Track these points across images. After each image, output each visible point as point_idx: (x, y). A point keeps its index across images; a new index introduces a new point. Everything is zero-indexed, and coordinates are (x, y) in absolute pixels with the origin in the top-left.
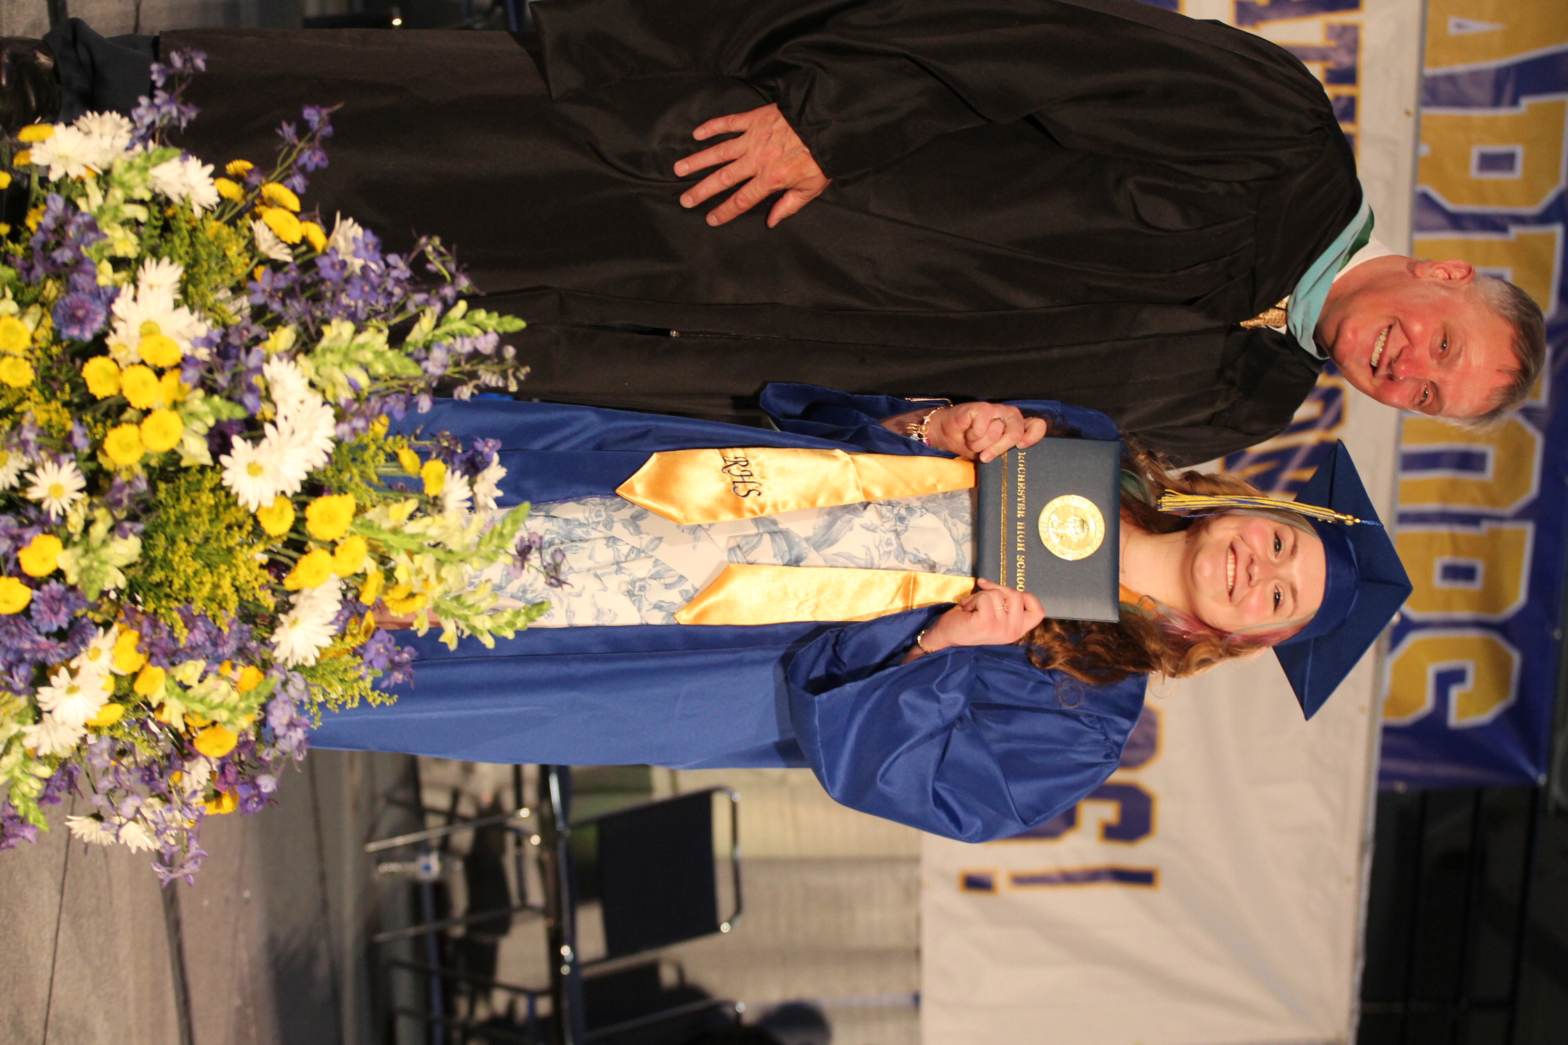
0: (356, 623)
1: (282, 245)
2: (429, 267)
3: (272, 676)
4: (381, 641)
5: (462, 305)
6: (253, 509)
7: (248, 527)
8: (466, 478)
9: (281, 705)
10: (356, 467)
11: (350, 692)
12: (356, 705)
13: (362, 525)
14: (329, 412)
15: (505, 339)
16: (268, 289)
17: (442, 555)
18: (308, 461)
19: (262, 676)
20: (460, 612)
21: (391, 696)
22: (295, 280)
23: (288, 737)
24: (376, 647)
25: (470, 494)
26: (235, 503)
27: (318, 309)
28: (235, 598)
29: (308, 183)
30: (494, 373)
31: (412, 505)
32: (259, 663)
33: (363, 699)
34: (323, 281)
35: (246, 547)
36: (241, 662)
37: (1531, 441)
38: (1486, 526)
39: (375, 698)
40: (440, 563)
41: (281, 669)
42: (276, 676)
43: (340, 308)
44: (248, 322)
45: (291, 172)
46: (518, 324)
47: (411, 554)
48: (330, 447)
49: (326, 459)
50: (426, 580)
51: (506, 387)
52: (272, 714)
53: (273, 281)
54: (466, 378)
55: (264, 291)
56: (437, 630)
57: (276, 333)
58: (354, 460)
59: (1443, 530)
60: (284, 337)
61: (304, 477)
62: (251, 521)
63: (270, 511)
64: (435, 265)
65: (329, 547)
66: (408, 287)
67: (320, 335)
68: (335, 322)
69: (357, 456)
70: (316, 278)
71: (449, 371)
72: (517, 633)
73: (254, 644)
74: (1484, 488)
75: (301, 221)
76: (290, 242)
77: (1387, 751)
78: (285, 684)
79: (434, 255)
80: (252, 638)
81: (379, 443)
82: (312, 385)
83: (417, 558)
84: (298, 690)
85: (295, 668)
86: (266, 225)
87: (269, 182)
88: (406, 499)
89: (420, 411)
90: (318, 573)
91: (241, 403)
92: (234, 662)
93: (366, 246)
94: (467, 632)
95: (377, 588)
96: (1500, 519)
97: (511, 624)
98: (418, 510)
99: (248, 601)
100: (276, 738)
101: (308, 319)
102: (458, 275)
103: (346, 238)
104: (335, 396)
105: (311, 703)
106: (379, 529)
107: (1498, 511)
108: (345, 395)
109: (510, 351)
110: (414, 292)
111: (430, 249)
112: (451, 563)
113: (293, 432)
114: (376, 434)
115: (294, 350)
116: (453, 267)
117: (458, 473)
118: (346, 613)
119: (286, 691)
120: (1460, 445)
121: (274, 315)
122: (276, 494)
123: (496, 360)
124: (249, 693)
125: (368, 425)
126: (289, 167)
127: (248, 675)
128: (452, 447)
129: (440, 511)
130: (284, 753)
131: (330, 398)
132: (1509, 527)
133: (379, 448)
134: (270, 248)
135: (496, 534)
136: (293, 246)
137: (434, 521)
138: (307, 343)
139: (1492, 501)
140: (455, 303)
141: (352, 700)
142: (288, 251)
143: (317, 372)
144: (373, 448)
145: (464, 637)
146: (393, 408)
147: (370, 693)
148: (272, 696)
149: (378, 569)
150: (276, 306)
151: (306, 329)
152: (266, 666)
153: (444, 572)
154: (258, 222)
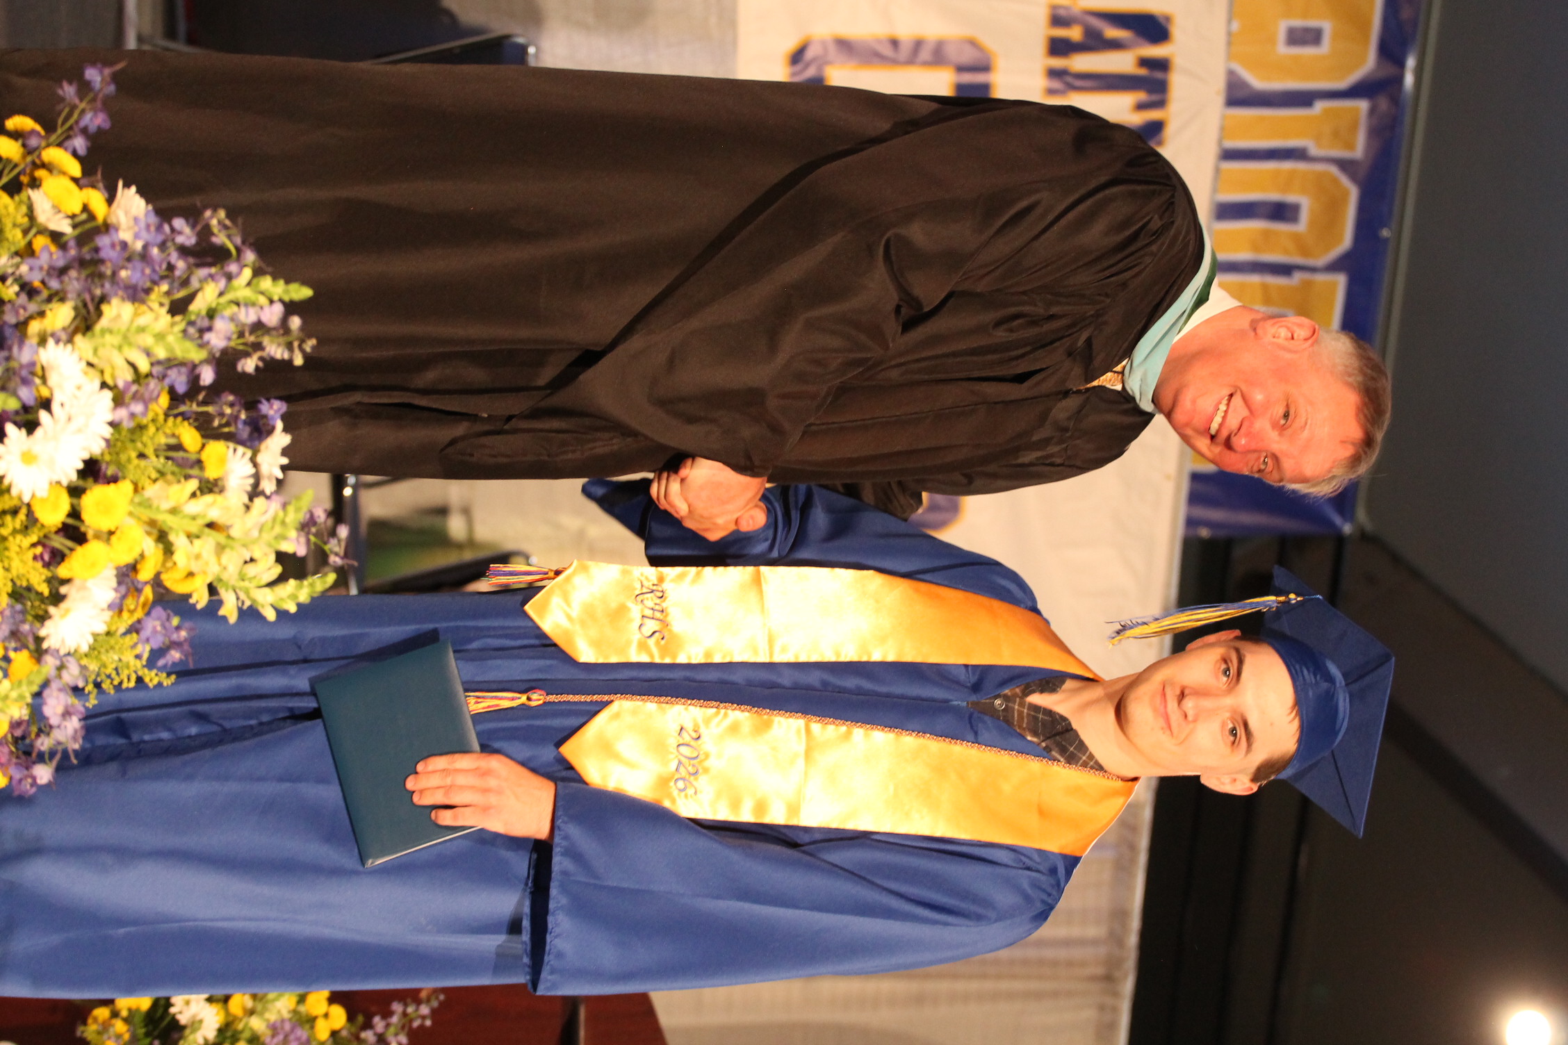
0: (133, 596)
1: (61, 215)
2: (214, 240)
3: (46, 663)
4: (158, 619)
5: (247, 273)
6: (26, 499)
7: (22, 516)
8: (249, 453)
9: (55, 693)
10: (135, 449)
11: (126, 672)
12: (132, 684)
13: (140, 504)
14: (108, 395)
15: (291, 308)
16: (46, 267)
17: (220, 538)
18: (85, 449)
19: (34, 661)
20: (242, 584)
21: (169, 675)
22: (74, 259)
23: (62, 727)
24: (153, 625)
25: (253, 471)
26: (8, 490)
27: (96, 287)
28: (10, 584)
29: (89, 144)
30: (279, 345)
31: (193, 485)
32: (32, 646)
33: (140, 680)
34: (102, 261)
35: (19, 537)
36: (13, 645)
37: (1346, 194)
38: (1298, 277)
39: (152, 678)
40: (220, 549)
41: (55, 654)
42: (50, 662)
43: (120, 288)
44: (23, 298)
45: (71, 133)
46: (305, 293)
47: (191, 537)
48: (108, 432)
49: (103, 444)
50: (207, 563)
51: (290, 362)
52: (46, 704)
53: (51, 254)
54: (250, 350)
55: (41, 268)
56: (215, 603)
57: (54, 311)
58: (133, 441)
59: (1255, 279)
60: (61, 315)
61: (81, 466)
62: (24, 511)
63: (43, 500)
64: (220, 238)
65: (105, 536)
66: (191, 260)
67: (100, 314)
68: (115, 301)
69: (135, 437)
70: (95, 256)
71: (232, 344)
72: (299, 605)
73: (26, 627)
74: (1297, 238)
75: (81, 187)
76: (70, 214)
77: (1195, 498)
78: (61, 668)
79: (220, 227)
80: (23, 622)
81: (159, 425)
82: (90, 364)
83: (197, 542)
84: (71, 675)
85: (69, 654)
86: (45, 194)
87: (48, 146)
88: (187, 477)
89: (202, 383)
90: (93, 565)
91: (15, 394)
92: (7, 644)
93: (148, 226)
94: (248, 603)
95: (155, 566)
96: (1313, 270)
97: (293, 597)
98: (200, 489)
99: (21, 586)
100: (51, 727)
101: (87, 297)
102: (244, 248)
103: (126, 213)
104: (113, 377)
105: (87, 682)
106: (158, 509)
107: (1310, 262)
108: (124, 376)
109: (295, 322)
110: (199, 266)
111: (214, 222)
112: (232, 548)
113: (69, 419)
114: (157, 415)
115: (72, 327)
116: (238, 240)
117: (241, 449)
118: (123, 589)
119: (60, 677)
120: (1274, 196)
121: (53, 292)
122: (51, 483)
123: (281, 331)
124: (20, 683)
125: (146, 408)
126: (71, 128)
127: (21, 660)
128: (235, 413)
129: (221, 491)
130: (59, 743)
131: (110, 382)
132: (1321, 278)
133: (158, 429)
134: (48, 220)
135: (278, 521)
136: (73, 217)
137: (214, 502)
138: (86, 322)
139: (1305, 252)
140: (239, 273)
141: (129, 679)
142: (69, 221)
143: (95, 351)
144: (152, 429)
145: (245, 607)
146: (175, 381)
147: (146, 670)
148: (46, 684)
149: (156, 546)
150: (54, 284)
151: (85, 305)
152: (39, 653)
153: (225, 559)
154: (36, 191)
